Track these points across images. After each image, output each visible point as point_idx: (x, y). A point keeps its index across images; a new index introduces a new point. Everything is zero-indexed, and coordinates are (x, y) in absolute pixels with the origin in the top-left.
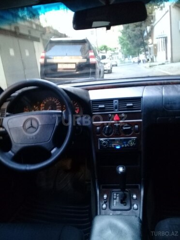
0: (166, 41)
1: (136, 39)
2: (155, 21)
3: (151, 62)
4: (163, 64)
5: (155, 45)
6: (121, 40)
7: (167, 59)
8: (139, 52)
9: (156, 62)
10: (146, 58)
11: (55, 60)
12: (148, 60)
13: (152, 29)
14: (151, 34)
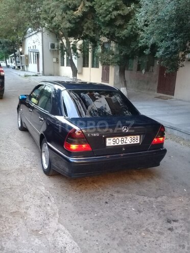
0: (38, 55)
3: (22, 71)
5: (27, 56)
7: (38, 71)
8: (7, 57)
9: (27, 71)
10: (17, 65)
12: (19, 67)
14: (21, 44)
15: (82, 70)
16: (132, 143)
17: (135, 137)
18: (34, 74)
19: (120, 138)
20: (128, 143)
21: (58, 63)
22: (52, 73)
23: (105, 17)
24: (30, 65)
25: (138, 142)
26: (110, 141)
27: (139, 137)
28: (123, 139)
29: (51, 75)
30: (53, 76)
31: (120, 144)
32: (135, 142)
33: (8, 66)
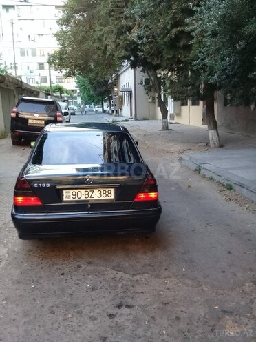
0: (131, 95)
1: (100, 87)
2: (121, 69)
3: (116, 116)
4: (127, 121)
5: (121, 97)
6: (82, 83)
7: (131, 115)
8: (104, 101)
9: (121, 116)
10: (111, 109)
11: (25, 115)
12: (113, 112)
13: (118, 77)
14: (116, 83)
15: (180, 110)
16: (102, 198)
17: (107, 190)
18: (124, 119)
19: (83, 191)
20: (96, 198)
21: (154, 103)
22: (147, 117)
23: (164, 37)
24: (124, 108)
25: (112, 197)
26: (67, 194)
27: (112, 190)
28: (87, 193)
29: (145, 119)
30: (148, 119)
31: (83, 198)
32: (107, 197)
33: (104, 111)
